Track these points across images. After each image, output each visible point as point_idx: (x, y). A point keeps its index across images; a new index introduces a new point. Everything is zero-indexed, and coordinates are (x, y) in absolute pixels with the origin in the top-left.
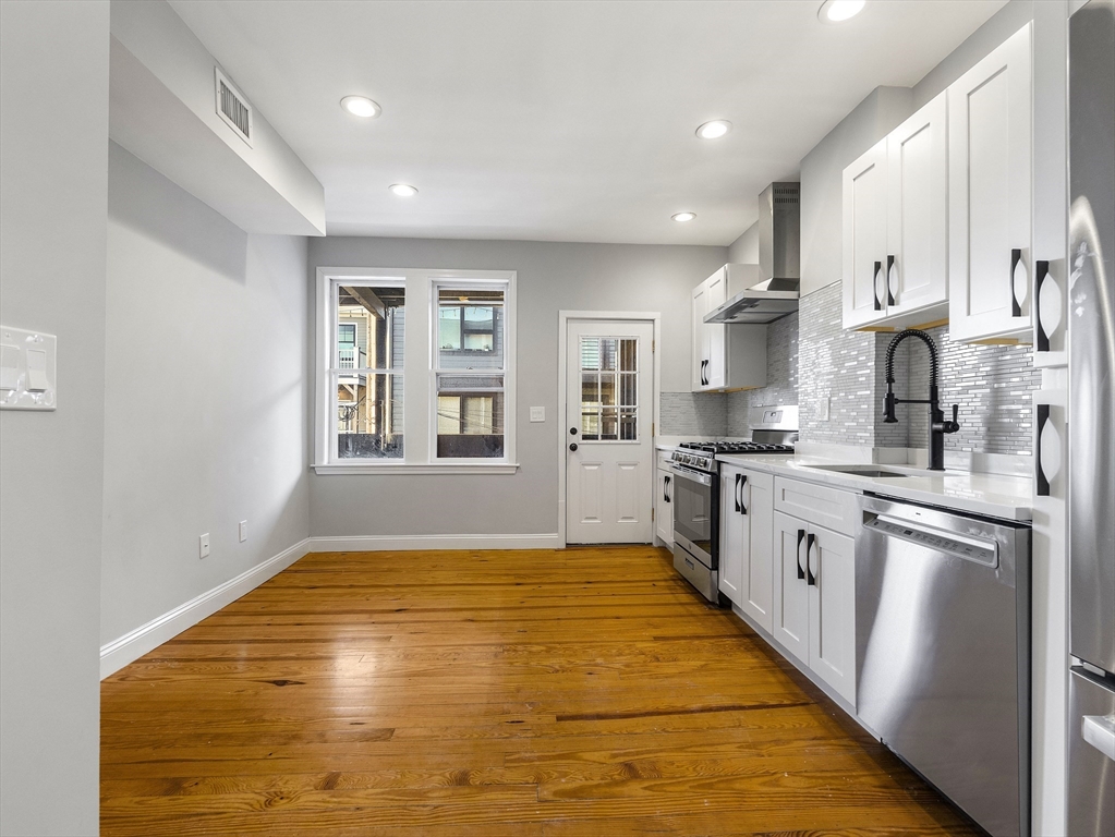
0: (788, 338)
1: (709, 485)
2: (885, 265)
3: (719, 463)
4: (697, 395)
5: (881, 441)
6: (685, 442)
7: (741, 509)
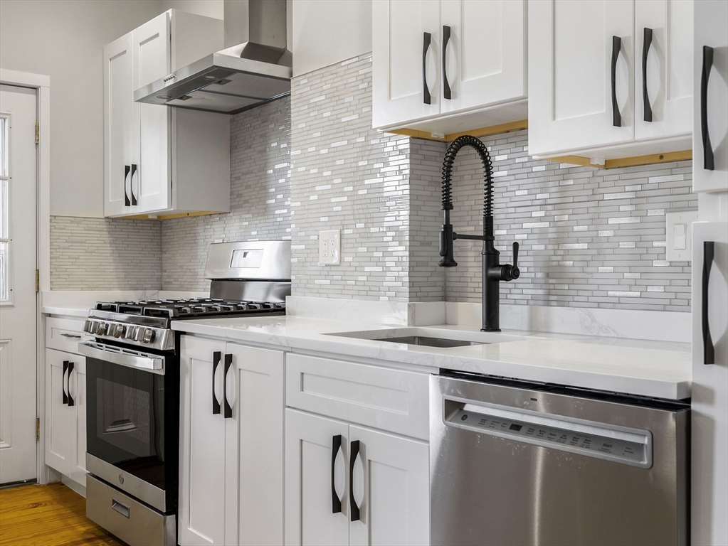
0: (265, 138)
1: (162, 373)
2: (438, 39)
3: (178, 335)
4: (115, 222)
5: (418, 293)
6: (106, 301)
7: (224, 409)
